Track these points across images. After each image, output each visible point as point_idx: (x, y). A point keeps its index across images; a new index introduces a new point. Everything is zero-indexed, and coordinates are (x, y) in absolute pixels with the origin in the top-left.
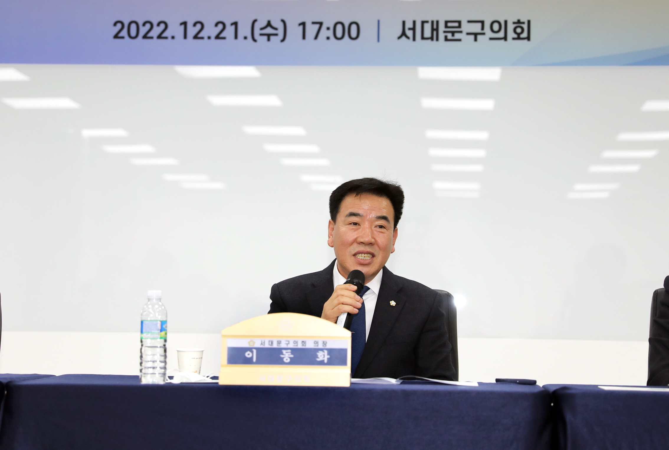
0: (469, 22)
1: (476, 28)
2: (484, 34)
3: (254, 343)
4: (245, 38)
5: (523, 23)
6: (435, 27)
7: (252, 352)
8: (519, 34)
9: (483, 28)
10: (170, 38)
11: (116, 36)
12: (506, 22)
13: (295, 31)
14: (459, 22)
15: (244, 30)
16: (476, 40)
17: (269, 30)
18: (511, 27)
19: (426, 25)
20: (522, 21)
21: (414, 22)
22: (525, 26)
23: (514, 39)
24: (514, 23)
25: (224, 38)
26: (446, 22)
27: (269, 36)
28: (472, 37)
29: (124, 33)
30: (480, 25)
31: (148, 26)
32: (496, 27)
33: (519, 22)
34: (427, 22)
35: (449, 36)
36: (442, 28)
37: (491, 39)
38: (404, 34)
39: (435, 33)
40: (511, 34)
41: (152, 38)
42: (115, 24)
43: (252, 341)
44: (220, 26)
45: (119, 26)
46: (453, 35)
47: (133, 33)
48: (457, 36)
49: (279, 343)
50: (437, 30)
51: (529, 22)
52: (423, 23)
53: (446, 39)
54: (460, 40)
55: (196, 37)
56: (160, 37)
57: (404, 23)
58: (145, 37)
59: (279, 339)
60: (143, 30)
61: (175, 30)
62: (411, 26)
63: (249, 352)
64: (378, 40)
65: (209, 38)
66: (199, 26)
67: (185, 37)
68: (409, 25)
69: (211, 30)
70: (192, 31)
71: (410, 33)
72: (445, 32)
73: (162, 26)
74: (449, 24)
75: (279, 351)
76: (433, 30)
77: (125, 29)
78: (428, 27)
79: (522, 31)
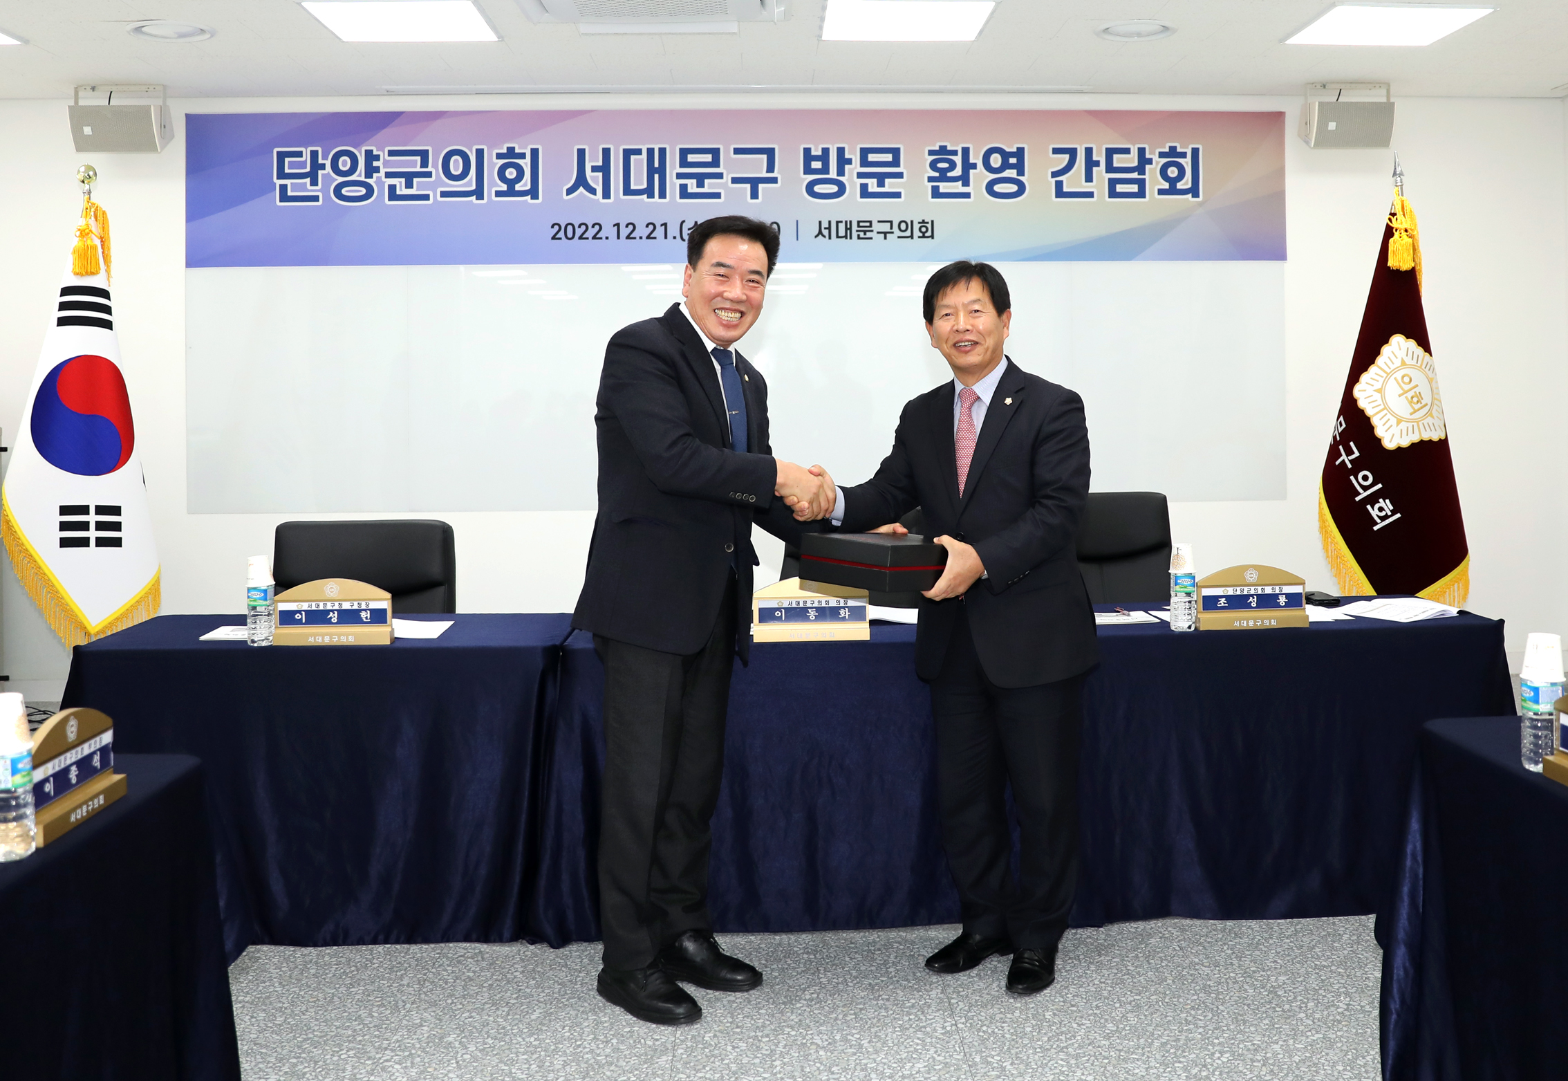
0: (879, 222)
1: (886, 227)
2: (892, 233)
3: (783, 604)
4: (675, 238)
5: (928, 223)
6: (848, 227)
7: (781, 612)
8: (924, 233)
9: (891, 228)
10: (604, 238)
11: (554, 238)
12: (912, 222)
14: (870, 222)
15: (673, 230)
16: (885, 238)
18: (916, 227)
19: (840, 224)
20: (926, 221)
21: (830, 222)
22: (929, 226)
23: (919, 237)
24: (919, 223)
25: (655, 238)
26: (859, 222)
28: (883, 235)
29: (561, 234)
30: (889, 224)
31: (583, 228)
32: (903, 226)
33: (923, 222)
34: (841, 222)
35: (862, 235)
36: (855, 227)
37: (899, 237)
38: (820, 233)
39: (848, 231)
40: (917, 233)
41: (587, 238)
42: (552, 227)
43: (780, 602)
44: (651, 227)
45: (556, 228)
46: (865, 234)
47: (570, 234)
48: (869, 234)
49: (805, 602)
50: (850, 229)
51: (932, 222)
52: (838, 222)
53: (859, 238)
54: (871, 238)
55: (628, 237)
56: (594, 238)
57: (820, 222)
58: (581, 238)
59: (805, 600)
60: (579, 232)
61: (609, 230)
62: (827, 226)
63: (778, 612)
64: (797, 239)
65: (641, 238)
66: (631, 227)
67: (618, 238)
68: (825, 224)
69: (642, 231)
70: (625, 232)
71: (826, 232)
72: (857, 231)
73: (597, 227)
74: (861, 224)
75: (805, 610)
76: (846, 229)
77: (562, 231)
78: (842, 226)
79: (927, 230)
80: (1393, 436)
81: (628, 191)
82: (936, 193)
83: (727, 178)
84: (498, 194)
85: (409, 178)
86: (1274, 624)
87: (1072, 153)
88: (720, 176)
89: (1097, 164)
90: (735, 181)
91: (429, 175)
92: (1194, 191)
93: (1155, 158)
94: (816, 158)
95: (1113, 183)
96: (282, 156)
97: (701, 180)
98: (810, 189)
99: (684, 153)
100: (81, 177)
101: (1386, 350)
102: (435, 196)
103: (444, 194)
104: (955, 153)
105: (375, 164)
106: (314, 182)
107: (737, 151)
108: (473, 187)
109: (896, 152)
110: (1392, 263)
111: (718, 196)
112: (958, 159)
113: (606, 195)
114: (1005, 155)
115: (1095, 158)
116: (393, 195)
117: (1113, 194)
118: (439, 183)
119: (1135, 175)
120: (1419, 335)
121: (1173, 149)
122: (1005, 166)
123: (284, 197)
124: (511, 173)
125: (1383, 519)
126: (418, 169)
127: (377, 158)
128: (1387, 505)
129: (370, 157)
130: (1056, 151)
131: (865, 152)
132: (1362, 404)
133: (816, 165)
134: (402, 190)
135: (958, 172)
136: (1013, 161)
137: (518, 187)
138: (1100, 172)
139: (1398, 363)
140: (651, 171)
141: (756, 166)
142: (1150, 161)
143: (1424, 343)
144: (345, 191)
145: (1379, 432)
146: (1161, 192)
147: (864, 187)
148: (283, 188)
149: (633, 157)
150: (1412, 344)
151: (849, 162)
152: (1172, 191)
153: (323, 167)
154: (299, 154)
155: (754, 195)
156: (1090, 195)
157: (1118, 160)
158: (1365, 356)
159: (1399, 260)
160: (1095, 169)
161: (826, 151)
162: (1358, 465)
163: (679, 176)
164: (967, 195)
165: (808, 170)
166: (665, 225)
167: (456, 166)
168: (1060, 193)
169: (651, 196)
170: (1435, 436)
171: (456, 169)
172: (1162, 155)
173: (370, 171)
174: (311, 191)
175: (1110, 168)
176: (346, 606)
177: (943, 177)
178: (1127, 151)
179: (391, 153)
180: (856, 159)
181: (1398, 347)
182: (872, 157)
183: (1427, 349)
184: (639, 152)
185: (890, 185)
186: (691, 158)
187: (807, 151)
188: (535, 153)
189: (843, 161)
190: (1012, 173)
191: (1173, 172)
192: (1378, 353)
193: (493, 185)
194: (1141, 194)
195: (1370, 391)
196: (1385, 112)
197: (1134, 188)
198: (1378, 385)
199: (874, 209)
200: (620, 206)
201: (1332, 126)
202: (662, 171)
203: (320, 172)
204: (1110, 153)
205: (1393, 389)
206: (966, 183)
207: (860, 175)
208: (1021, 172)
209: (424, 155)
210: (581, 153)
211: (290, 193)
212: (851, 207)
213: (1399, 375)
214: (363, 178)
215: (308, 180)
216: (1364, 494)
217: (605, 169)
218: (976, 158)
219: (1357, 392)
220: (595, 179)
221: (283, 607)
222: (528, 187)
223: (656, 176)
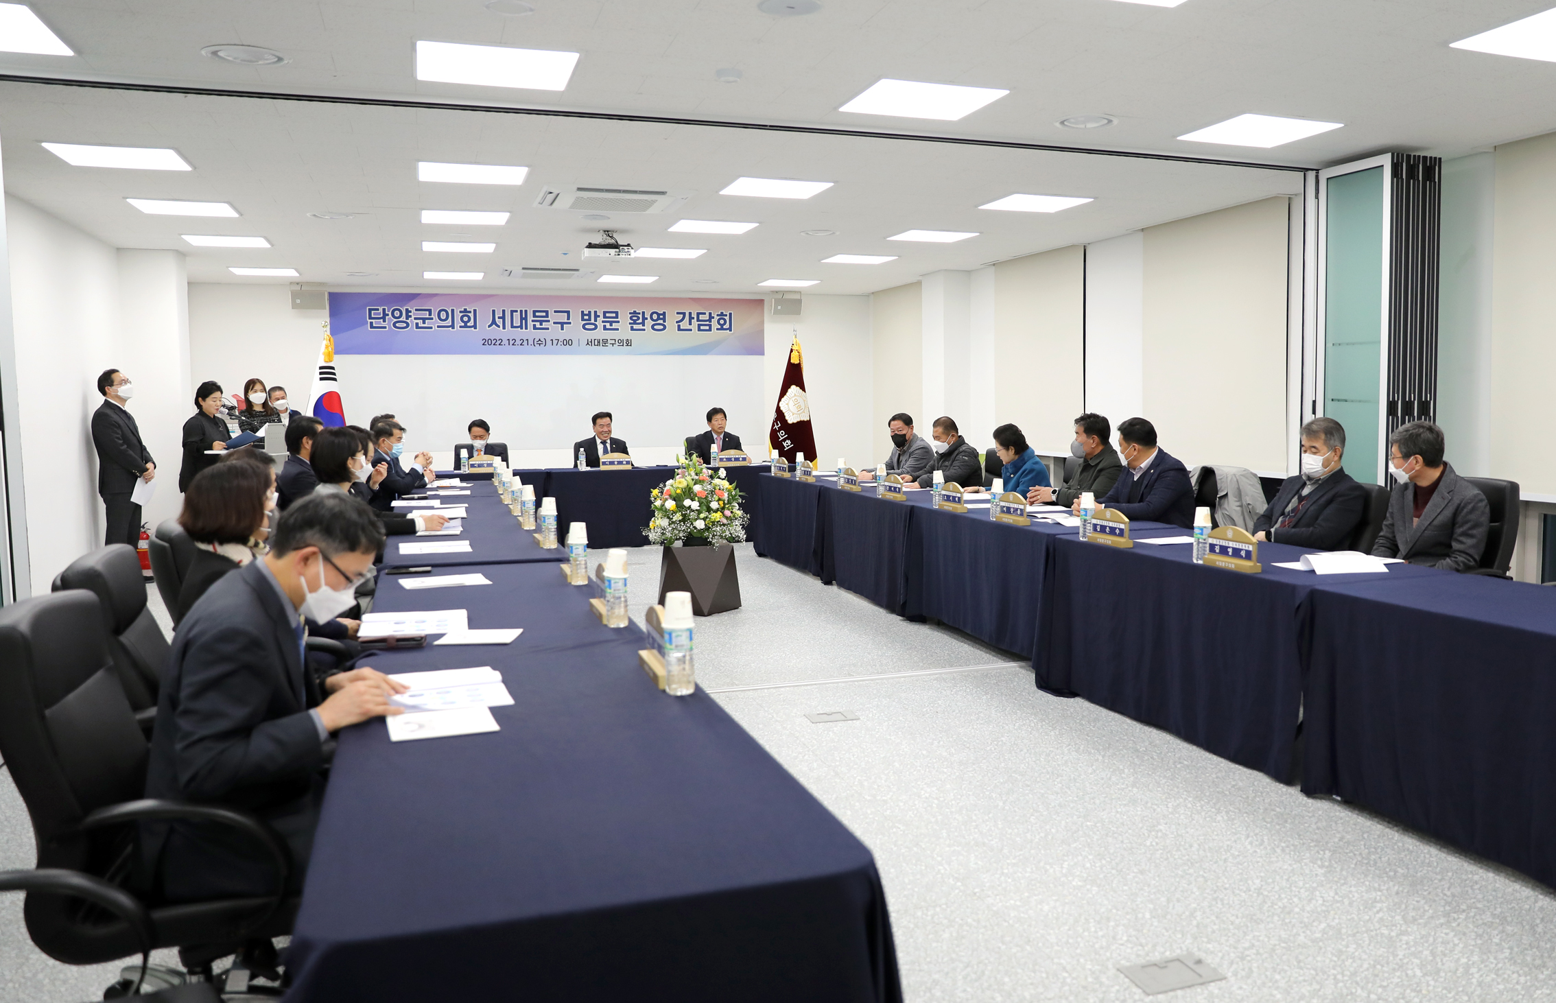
0: (610, 339)
1: (613, 342)
2: (616, 344)
9: (615, 342)
10: (504, 345)
11: (484, 345)
12: (623, 340)
13: (549, 342)
14: (607, 340)
15: (531, 342)
16: (613, 346)
17: (540, 342)
18: (625, 342)
21: (592, 340)
23: (626, 346)
24: (626, 340)
25: (524, 346)
27: (540, 344)
28: (612, 344)
29: (486, 343)
31: (495, 341)
32: (620, 341)
33: (628, 339)
34: (596, 339)
35: (604, 344)
37: (618, 346)
38: (588, 344)
39: (599, 344)
40: (625, 344)
41: (497, 345)
44: (522, 340)
45: (484, 340)
47: (490, 343)
48: (606, 345)
50: (599, 342)
51: (631, 340)
53: (603, 346)
54: (608, 347)
55: (513, 345)
56: (500, 345)
57: (588, 340)
58: (494, 345)
60: (493, 342)
61: (505, 342)
65: (518, 345)
66: (514, 341)
67: (508, 345)
68: (590, 340)
69: (518, 342)
70: (511, 342)
71: (590, 343)
72: (602, 343)
73: (501, 341)
74: (604, 341)
77: (487, 342)
78: (596, 341)
79: (629, 343)
80: (791, 419)
81: (512, 326)
82: (632, 329)
83: (552, 322)
84: (461, 327)
85: (424, 320)
86: (732, 465)
87: (684, 314)
88: (549, 321)
89: (693, 318)
90: (554, 323)
91: (432, 319)
92: (730, 329)
93: (715, 316)
94: (586, 315)
95: (699, 325)
96: (370, 310)
97: (541, 322)
98: (584, 326)
99: (534, 312)
100: (323, 325)
101: (789, 390)
102: (435, 328)
103: (438, 327)
104: (639, 314)
105: (410, 314)
106: (384, 321)
107: (555, 312)
108: (450, 324)
109: (617, 313)
110: (792, 361)
111: (548, 329)
112: (640, 316)
113: (504, 328)
114: (658, 315)
115: (693, 316)
116: (417, 327)
117: (699, 330)
118: (436, 322)
119: (708, 323)
120: (802, 386)
121: (722, 313)
122: (659, 319)
123: (372, 327)
124: (466, 319)
125: (788, 446)
126: (428, 316)
127: (410, 312)
128: (789, 442)
129: (408, 311)
130: (678, 313)
131: (605, 313)
132: (781, 409)
133: (586, 317)
134: (421, 325)
135: (640, 321)
136: (661, 317)
137: (468, 324)
138: (694, 321)
139: (793, 395)
140: (522, 319)
141: (563, 318)
142: (713, 318)
143: (803, 388)
144: (397, 325)
145: (787, 418)
146: (717, 329)
147: (605, 326)
148: (371, 323)
149: (514, 313)
150: (798, 388)
151: (599, 316)
152: (722, 329)
153: (388, 315)
154: (378, 310)
155: (562, 329)
156: (691, 330)
157: (701, 317)
158: (783, 392)
159: (795, 361)
160: (692, 320)
161: (590, 312)
162: (780, 429)
163: (533, 321)
164: (644, 330)
165: (583, 320)
166: (527, 340)
167: (443, 315)
168: (679, 329)
169: (522, 328)
170: (806, 419)
171: (443, 317)
172: (718, 315)
173: (408, 317)
174: (383, 324)
175: (698, 320)
176: (489, 462)
177: (635, 323)
178: (705, 314)
179: (416, 310)
180: (602, 316)
181: (794, 389)
182: (607, 315)
183: (804, 390)
184: (516, 311)
185: (615, 326)
186: (537, 314)
187: (582, 312)
188: (475, 311)
189: (596, 316)
190: (661, 322)
191: (722, 322)
192: (787, 391)
193: (458, 323)
194: (710, 330)
195: (784, 404)
196: (800, 301)
197: (707, 328)
198: (787, 402)
199: (609, 335)
200: (509, 333)
201: (779, 307)
202: (526, 319)
203: (387, 317)
204: (698, 314)
205: (791, 404)
206: (644, 325)
207: (603, 322)
208: (665, 321)
209: (430, 311)
210: (494, 311)
211: (374, 325)
212: (600, 334)
213: (793, 399)
214: (405, 320)
215: (382, 320)
216: (782, 438)
217: (503, 318)
218: (647, 315)
219: (780, 405)
220: (499, 322)
221: (471, 463)
222: (473, 324)
223: (524, 321)
